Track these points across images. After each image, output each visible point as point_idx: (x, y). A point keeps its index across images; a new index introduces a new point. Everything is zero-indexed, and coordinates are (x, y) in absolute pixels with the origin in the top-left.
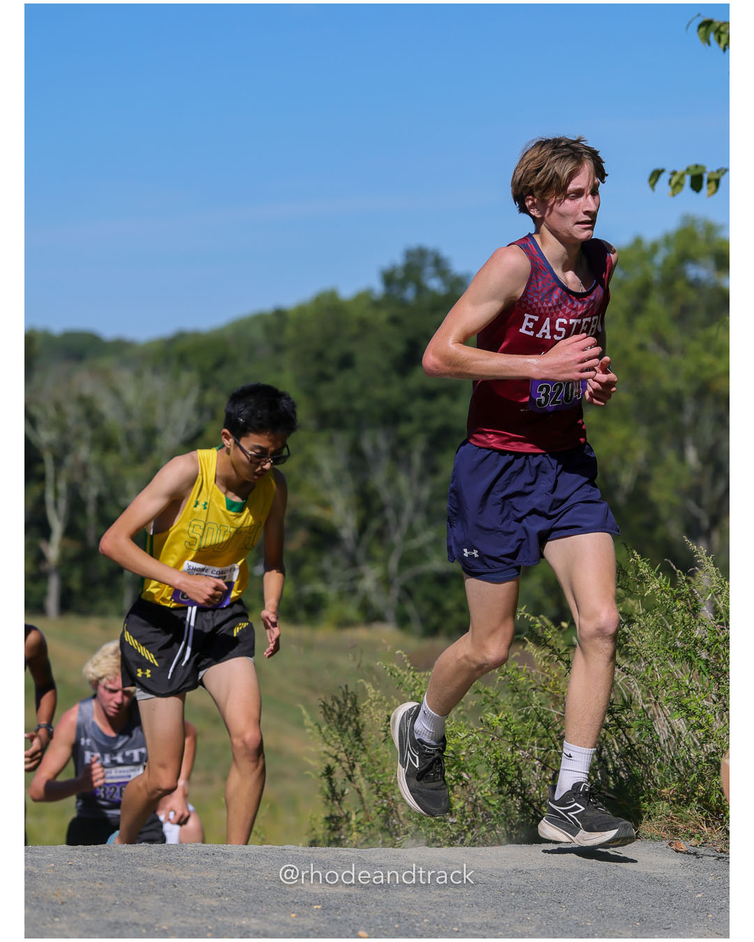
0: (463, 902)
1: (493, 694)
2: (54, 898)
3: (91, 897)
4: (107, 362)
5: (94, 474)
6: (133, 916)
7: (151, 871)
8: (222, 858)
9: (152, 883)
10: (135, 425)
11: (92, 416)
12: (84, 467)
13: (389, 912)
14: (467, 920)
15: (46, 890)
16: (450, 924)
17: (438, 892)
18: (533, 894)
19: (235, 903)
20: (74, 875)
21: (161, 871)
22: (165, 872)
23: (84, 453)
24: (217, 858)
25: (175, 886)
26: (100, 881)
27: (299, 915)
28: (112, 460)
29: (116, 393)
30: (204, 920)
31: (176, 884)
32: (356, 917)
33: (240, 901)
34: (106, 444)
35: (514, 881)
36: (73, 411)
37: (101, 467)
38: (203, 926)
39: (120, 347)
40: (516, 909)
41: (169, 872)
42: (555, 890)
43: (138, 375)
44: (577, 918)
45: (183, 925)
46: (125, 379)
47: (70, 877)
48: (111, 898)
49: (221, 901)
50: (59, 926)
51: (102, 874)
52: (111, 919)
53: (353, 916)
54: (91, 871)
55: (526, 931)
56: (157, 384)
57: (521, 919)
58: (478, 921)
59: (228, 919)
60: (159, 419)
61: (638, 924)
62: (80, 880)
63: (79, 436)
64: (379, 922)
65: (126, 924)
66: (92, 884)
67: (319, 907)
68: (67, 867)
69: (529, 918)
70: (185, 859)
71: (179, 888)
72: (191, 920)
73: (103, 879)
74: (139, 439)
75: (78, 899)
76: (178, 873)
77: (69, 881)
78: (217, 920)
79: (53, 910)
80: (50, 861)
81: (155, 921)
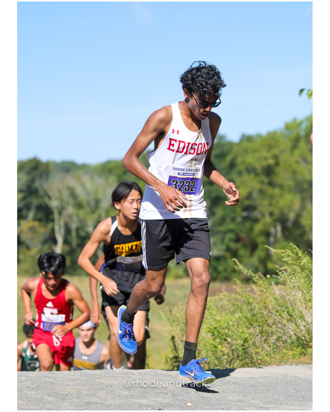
0: (229, 391)
1: (240, 305)
2: (63, 393)
3: (78, 392)
4: (79, 173)
5: (75, 218)
6: (95, 400)
7: (102, 381)
8: (130, 375)
9: (102, 386)
10: (91, 198)
11: (73, 195)
12: (70, 216)
13: (199, 396)
14: (231, 399)
15: (59, 389)
16: (225, 400)
17: (219, 387)
18: (258, 387)
19: (137, 393)
20: (71, 383)
21: (106, 381)
22: (107, 381)
23: (70, 210)
24: (129, 375)
25: (112, 387)
26: (81, 386)
27: (163, 398)
28: (82, 213)
29: (83, 185)
30: (124, 401)
31: (112, 386)
32: (186, 398)
33: (138, 392)
34: (79, 206)
35: (250, 382)
36: (66, 194)
37: (77, 215)
38: (123, 403)
39: (84, 167)
40: (251, 393)
41: (109, 381)
42: (267, 386)
43: (92, 178)
44: (276, 397)
45: (115, 403)
46: (87, 180)
47: (69, 384)
48: (86, 392)
49: (131, 392)
50: (65, 404)
51: (82, 383)
52: (86, 401)
53: (184, 398)
54: (77, 381)
55: (256, 403)
56: (100, 181)
57: (253, 398)
58: (236, 399)
59: (134, 400)
60: (100, 196)
61: (301, 399)
62: (73, 385)
63: (68, 203)
64: (195, 400)
65: (92, 403)
66: (78, 387)
67: (171, 394)
68: (67, 380)
69: (256, 397)
70: (116, 376)
71: (114, 387)
72: (118, 401)
73: (82, 385)
74: (93, 204)
75: (72, 393)
76: (113, 381)
77: (68, 385)
78: (129, 401)
79: (62, 398)
80: (60, 378)
81: (104, 401)
